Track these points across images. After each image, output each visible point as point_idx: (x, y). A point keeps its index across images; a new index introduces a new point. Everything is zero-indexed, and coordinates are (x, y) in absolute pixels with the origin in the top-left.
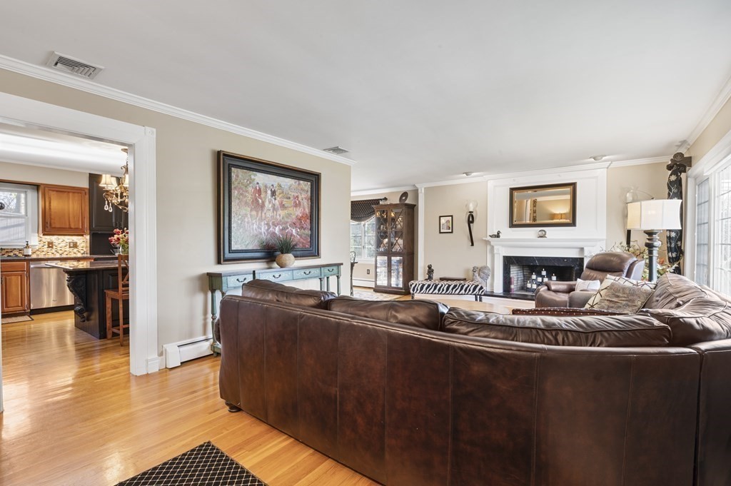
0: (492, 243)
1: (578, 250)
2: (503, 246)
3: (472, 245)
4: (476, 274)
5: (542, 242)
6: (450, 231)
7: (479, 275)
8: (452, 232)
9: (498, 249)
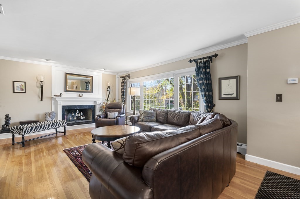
0: (57, 100)
1: (94, 102)
2: (63, 101)
3: (42, 100)
4: (48, 116)
5: (80, 99)
6: (24, 91)
7: (49, 116)
8: (25, 92)
9: (60, 103)
